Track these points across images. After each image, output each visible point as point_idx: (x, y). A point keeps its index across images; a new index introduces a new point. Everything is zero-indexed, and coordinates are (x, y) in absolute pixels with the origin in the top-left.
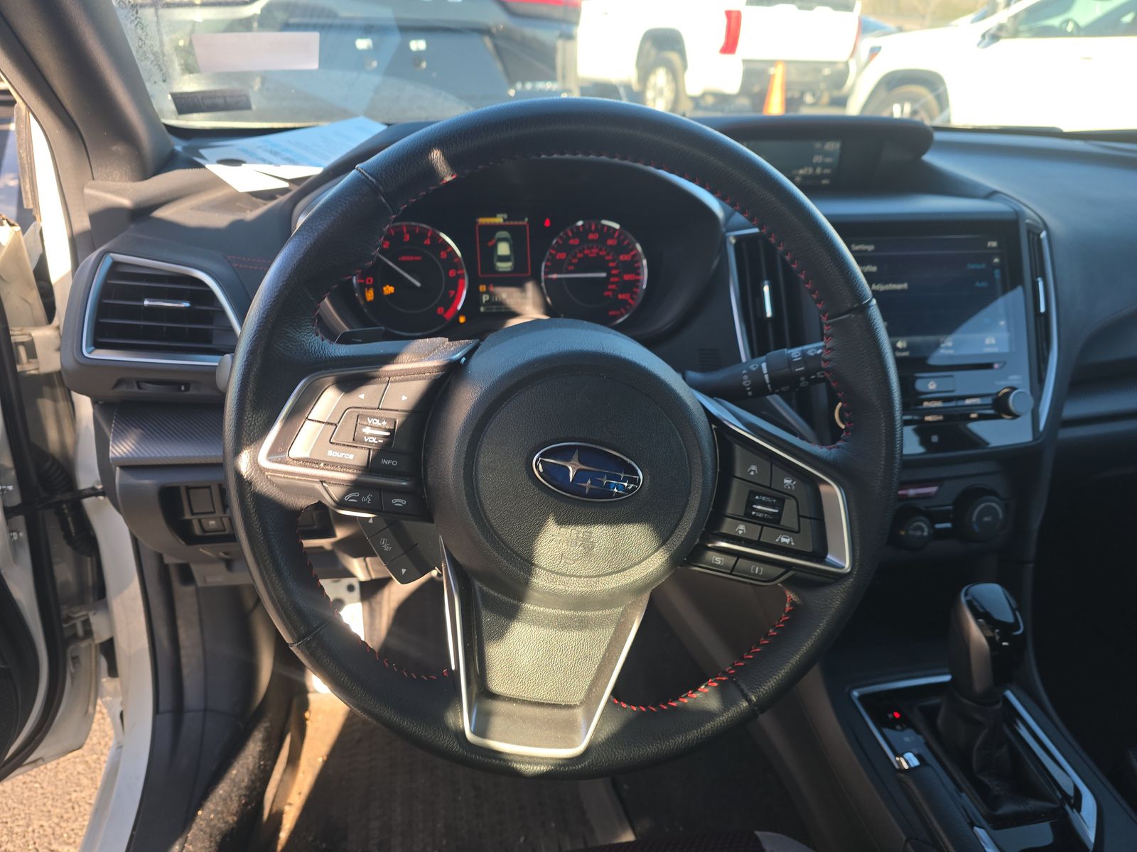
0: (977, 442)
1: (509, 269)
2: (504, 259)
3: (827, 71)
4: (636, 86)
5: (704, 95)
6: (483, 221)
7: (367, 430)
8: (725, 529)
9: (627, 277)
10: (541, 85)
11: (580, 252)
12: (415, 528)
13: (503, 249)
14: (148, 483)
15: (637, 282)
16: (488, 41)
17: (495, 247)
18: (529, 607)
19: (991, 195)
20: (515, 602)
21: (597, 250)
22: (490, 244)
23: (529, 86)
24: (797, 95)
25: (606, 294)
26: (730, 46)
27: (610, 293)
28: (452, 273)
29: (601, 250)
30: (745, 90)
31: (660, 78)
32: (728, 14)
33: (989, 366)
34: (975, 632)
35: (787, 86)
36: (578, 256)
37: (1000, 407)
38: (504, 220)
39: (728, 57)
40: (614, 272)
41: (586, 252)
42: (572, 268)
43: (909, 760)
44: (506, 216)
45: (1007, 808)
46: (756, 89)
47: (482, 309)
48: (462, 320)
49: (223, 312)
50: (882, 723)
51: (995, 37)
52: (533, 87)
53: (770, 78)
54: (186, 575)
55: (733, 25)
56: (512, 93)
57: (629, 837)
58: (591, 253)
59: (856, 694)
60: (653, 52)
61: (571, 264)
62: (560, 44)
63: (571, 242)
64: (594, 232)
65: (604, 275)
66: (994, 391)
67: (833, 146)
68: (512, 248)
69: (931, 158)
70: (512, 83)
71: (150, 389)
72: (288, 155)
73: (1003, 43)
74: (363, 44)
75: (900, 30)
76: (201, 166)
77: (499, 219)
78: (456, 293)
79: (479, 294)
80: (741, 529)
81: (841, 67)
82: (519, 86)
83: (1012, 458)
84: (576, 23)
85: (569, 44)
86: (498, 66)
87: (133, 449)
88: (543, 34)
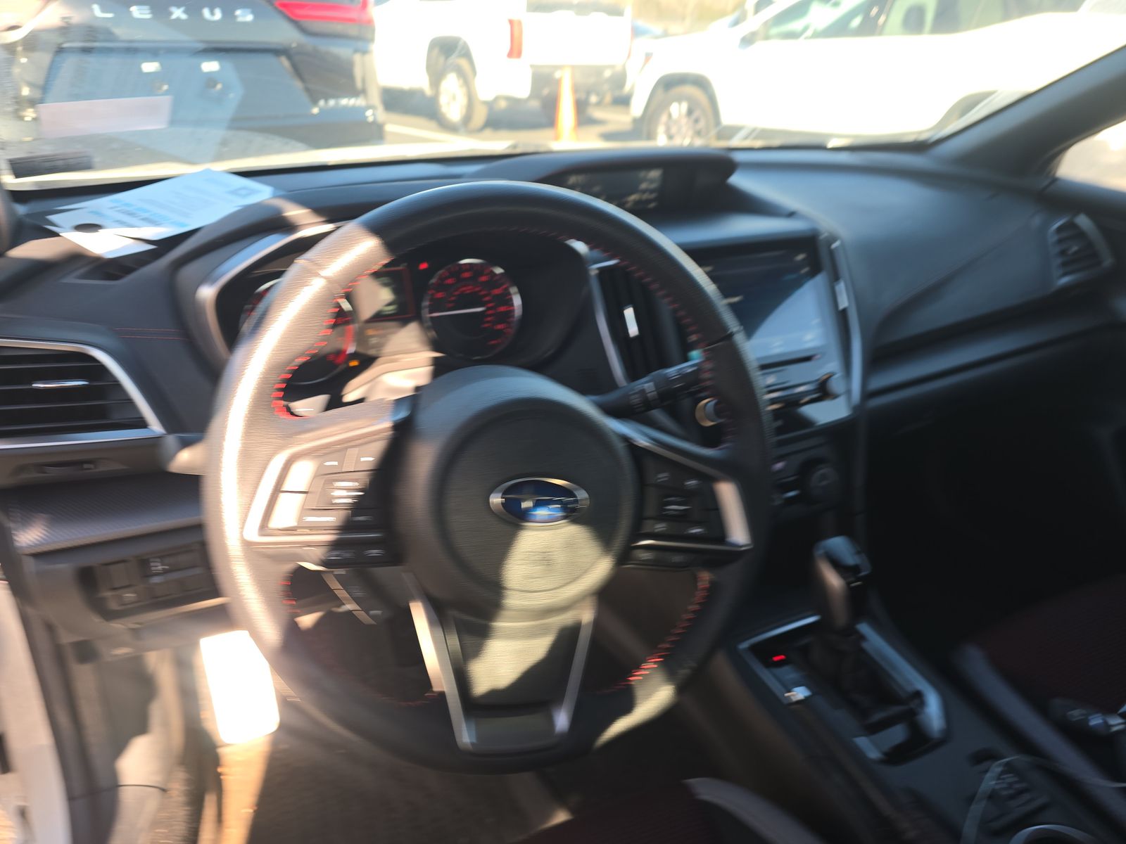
0: (806, 423)
1: (394, 312)
3: (607, 74)
4: (428, 91)
5: (497, 99)
7: (337, 493)
8: (647, 529)
9: (502, 309)
10: (344, 102)
11: (457, 290)
12: (384, 573)
14: (65, 567)
15: (510, 312)
16: (284, 61)
18: (500, 624)
19: (791, 215)
20: (483, 622)
21: (471, 287)
23: (332, 102)
24: (583, 96)
25: (484, 326)
26: (515, 51)
27: (488, 325)
30: (535, 93)
31: (451, 84)
32: (511, 22)
33: (807, 359)
34: (834, 580)
35: (576, 89)
36: (456, 293)
37: (823, 391)
39: (514, 61)
40: (490, 305)
41: (462, 289)
42: (451, 305)
43: (800, 693)
45: (878, 716)
46: (546, 92)
48: (353, 363)
49: (117, 385)
50: (769, 664)
51: (748, 40)
52: (337, 104)
53: (558, 82)
54: (86, 652)
55: (516, 34)
56: (315, 110)
57: (561, 817)
58: (467, 290)
59: (745, 645)
60: (442, 59)
61: (449, 301)
62: (357, 58)
63: (448, 281)
64: (468, 271)
65: (482, 309)
66: (817, 378)
67: (655, 174)
69: (738, 180)
70: (315, 102)
71: (53, 473)
72: (146, 215)
73: (759, 45)
74: (150, 67)
75: (666, 34)
76: (56, 235)
79: (368, 338)
80: (660, 527)
81: (619, 68)
82: (322, 103)
83: (837, 431)
84: (372, 40)
85: (367, 57)
86: (298, 85)
87: (47, 536)
88: (340, 50)
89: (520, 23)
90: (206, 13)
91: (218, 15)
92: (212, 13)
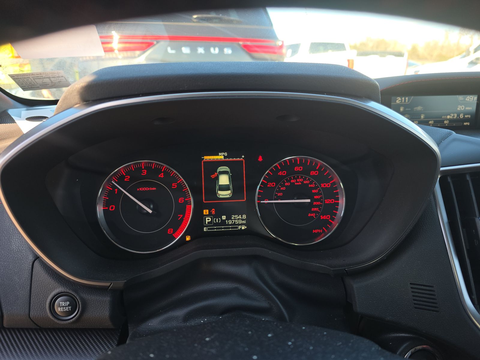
1: (228, 196)
2: (224, 188)
6: (207, 158)
9: (328, 201)
11: (288, 181)
13: (224, 180)
17: (217, 178)
21: (301, 180)
22: (213, 176)
25: (310, 215)
27: (313, 215)
28: (181, 200)
29: (305, 179)
32: (348, 61)
36: (286, 184)
38: (225, 157)
40: (316, 197)
41: (292, 181)
42: (280, 194)
44: (226, 154)
47: (205, 229)
48: (188, 238)
58: (297, 182)
61: (280, 191)
63: (280, 173)
64: (299, 166)
65: (309, 201)
67: (472, 99)
68: (232, 179)
77: (220, 157)
78: (183, 217)
79: (203, 217)
89: (353, 61)
90: (212, 50)
91: (217, 51)
92: (215, 50)
